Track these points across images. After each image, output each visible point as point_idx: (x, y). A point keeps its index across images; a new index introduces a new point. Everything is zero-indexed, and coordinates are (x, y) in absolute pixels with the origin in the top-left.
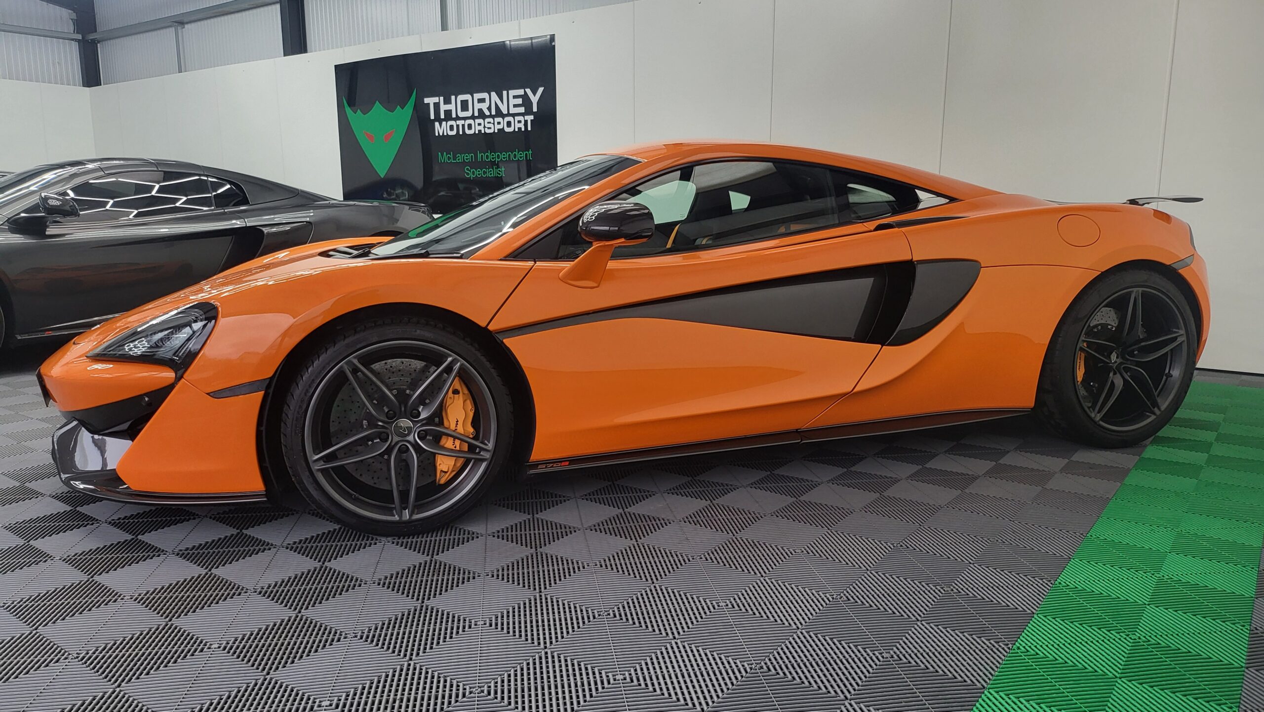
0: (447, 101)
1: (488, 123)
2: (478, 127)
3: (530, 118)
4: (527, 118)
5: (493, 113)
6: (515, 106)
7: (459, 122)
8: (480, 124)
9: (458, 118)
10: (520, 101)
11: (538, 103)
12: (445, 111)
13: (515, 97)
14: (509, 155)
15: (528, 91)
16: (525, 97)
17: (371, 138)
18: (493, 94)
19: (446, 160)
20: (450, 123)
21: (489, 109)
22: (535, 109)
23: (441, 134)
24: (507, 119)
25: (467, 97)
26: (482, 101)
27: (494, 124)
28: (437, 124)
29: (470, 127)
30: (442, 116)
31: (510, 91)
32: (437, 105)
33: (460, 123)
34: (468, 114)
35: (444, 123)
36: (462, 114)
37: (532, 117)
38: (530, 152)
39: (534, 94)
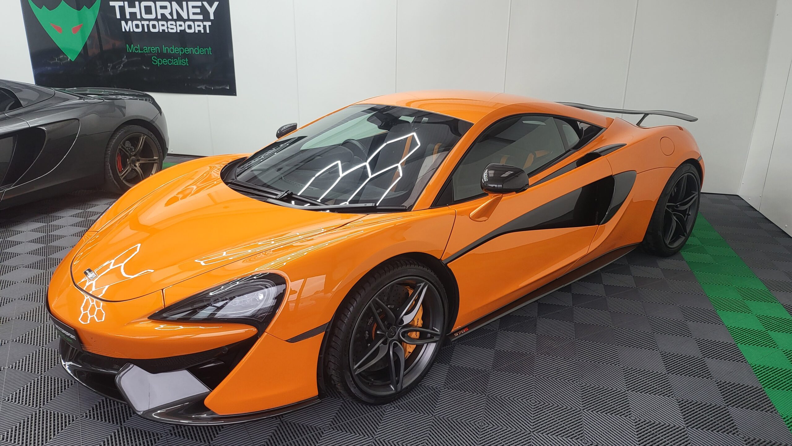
0: (132, 5)
1: (171, 25)
2: (161, 27)
3: (208, 24)
4: (205, 23)
5: (175, 17)
6: (194, 14)
7: (143, 22)
8: (163, 25)
9: (142, 19)
10: (198, 10)
11: (214, 13)
12: (130, 13)
13: (193, 7)
14: (191, 50)
15: (205, 4)
16: (203, 8)
17: (59, 30)
18: (174, 3)
19: (134, 51)
20: (135, 22)
21: (171, 14)
22: (212, 17)
23: (128, 30)
24: (188, 23)
25: (151, 4)
26: (165, 7)
27: (176, 26)
28: (123, 23)
29: (154, 26)
30: (128, 17)
31: (189, 2)
32: (122, 9)
33: (145, 23)
34: (153, 16)
35: (130, 22)
36: (145, 16)
37: (210, 23)
38: (210, 49)
39: (211, 6)
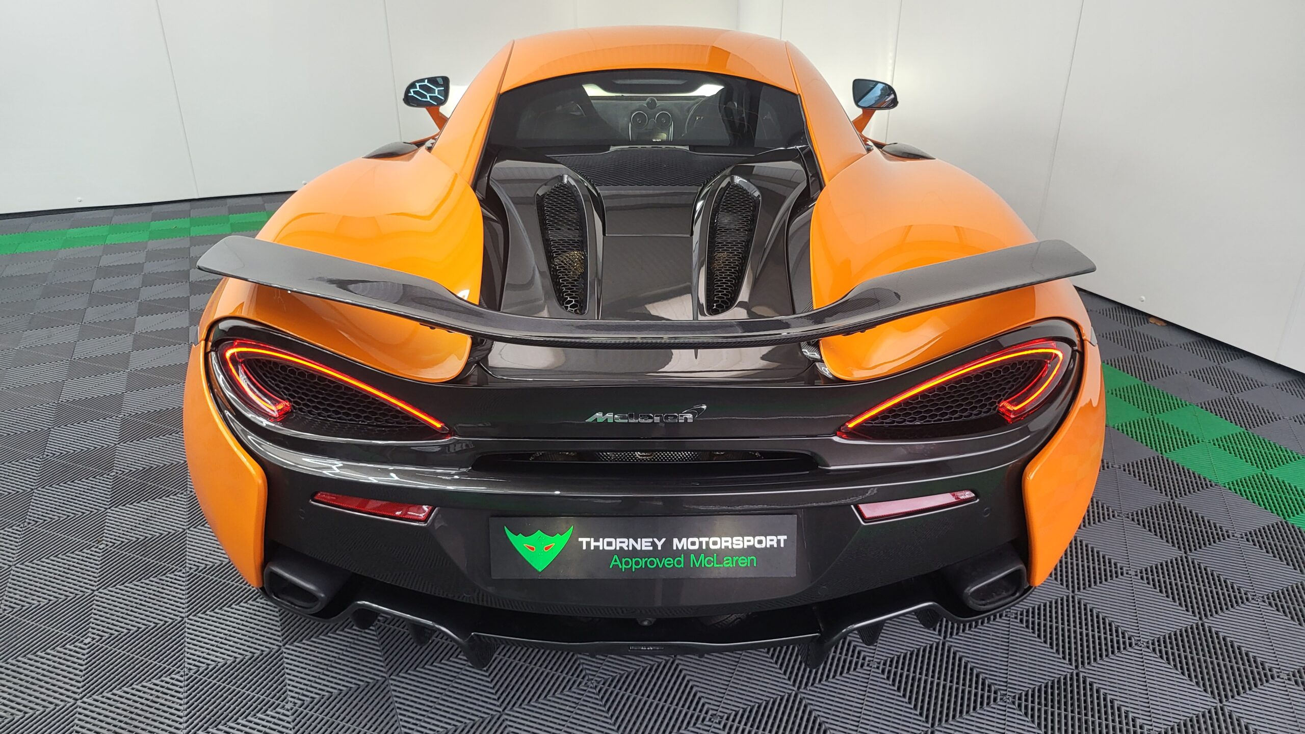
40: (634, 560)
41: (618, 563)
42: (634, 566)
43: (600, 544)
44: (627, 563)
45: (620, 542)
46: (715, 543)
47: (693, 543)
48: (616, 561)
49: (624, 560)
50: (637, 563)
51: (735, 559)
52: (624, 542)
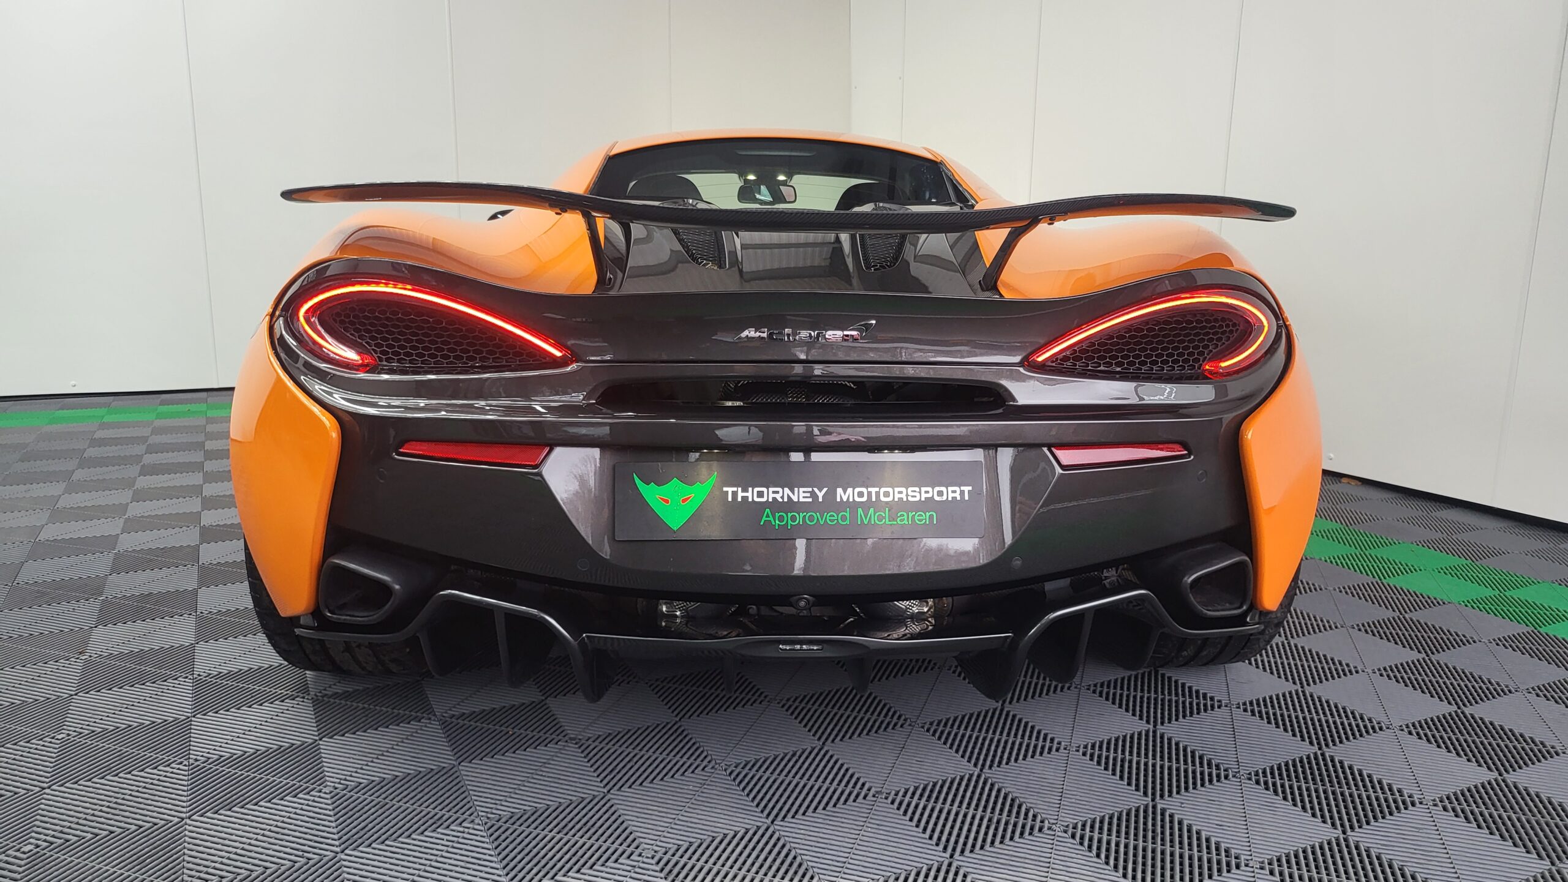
40: (790, 515)
41: (771, 519)
42: (790, 522)
43: (749, 494)
44: (781, 519)
45: (774, 492)
46: (887, 494)
47: (861, 494)
48: (768, 516)
49: (777, 515)
50: (793, 519)
51: (911, 515)
52: (777, 492)
